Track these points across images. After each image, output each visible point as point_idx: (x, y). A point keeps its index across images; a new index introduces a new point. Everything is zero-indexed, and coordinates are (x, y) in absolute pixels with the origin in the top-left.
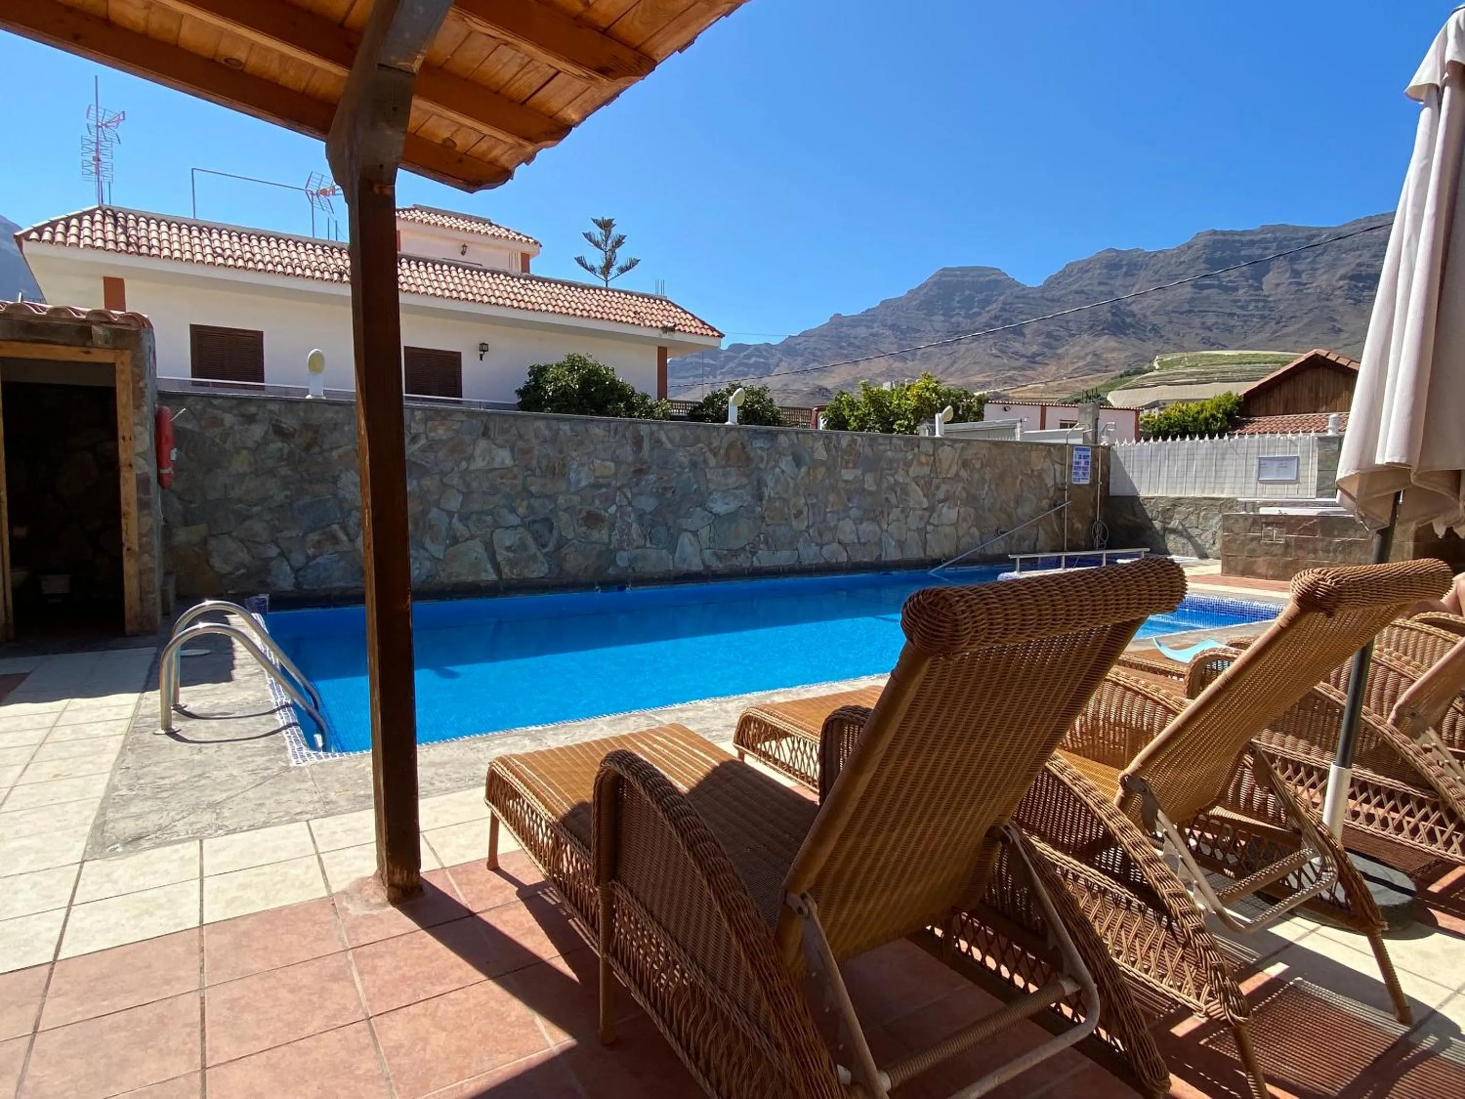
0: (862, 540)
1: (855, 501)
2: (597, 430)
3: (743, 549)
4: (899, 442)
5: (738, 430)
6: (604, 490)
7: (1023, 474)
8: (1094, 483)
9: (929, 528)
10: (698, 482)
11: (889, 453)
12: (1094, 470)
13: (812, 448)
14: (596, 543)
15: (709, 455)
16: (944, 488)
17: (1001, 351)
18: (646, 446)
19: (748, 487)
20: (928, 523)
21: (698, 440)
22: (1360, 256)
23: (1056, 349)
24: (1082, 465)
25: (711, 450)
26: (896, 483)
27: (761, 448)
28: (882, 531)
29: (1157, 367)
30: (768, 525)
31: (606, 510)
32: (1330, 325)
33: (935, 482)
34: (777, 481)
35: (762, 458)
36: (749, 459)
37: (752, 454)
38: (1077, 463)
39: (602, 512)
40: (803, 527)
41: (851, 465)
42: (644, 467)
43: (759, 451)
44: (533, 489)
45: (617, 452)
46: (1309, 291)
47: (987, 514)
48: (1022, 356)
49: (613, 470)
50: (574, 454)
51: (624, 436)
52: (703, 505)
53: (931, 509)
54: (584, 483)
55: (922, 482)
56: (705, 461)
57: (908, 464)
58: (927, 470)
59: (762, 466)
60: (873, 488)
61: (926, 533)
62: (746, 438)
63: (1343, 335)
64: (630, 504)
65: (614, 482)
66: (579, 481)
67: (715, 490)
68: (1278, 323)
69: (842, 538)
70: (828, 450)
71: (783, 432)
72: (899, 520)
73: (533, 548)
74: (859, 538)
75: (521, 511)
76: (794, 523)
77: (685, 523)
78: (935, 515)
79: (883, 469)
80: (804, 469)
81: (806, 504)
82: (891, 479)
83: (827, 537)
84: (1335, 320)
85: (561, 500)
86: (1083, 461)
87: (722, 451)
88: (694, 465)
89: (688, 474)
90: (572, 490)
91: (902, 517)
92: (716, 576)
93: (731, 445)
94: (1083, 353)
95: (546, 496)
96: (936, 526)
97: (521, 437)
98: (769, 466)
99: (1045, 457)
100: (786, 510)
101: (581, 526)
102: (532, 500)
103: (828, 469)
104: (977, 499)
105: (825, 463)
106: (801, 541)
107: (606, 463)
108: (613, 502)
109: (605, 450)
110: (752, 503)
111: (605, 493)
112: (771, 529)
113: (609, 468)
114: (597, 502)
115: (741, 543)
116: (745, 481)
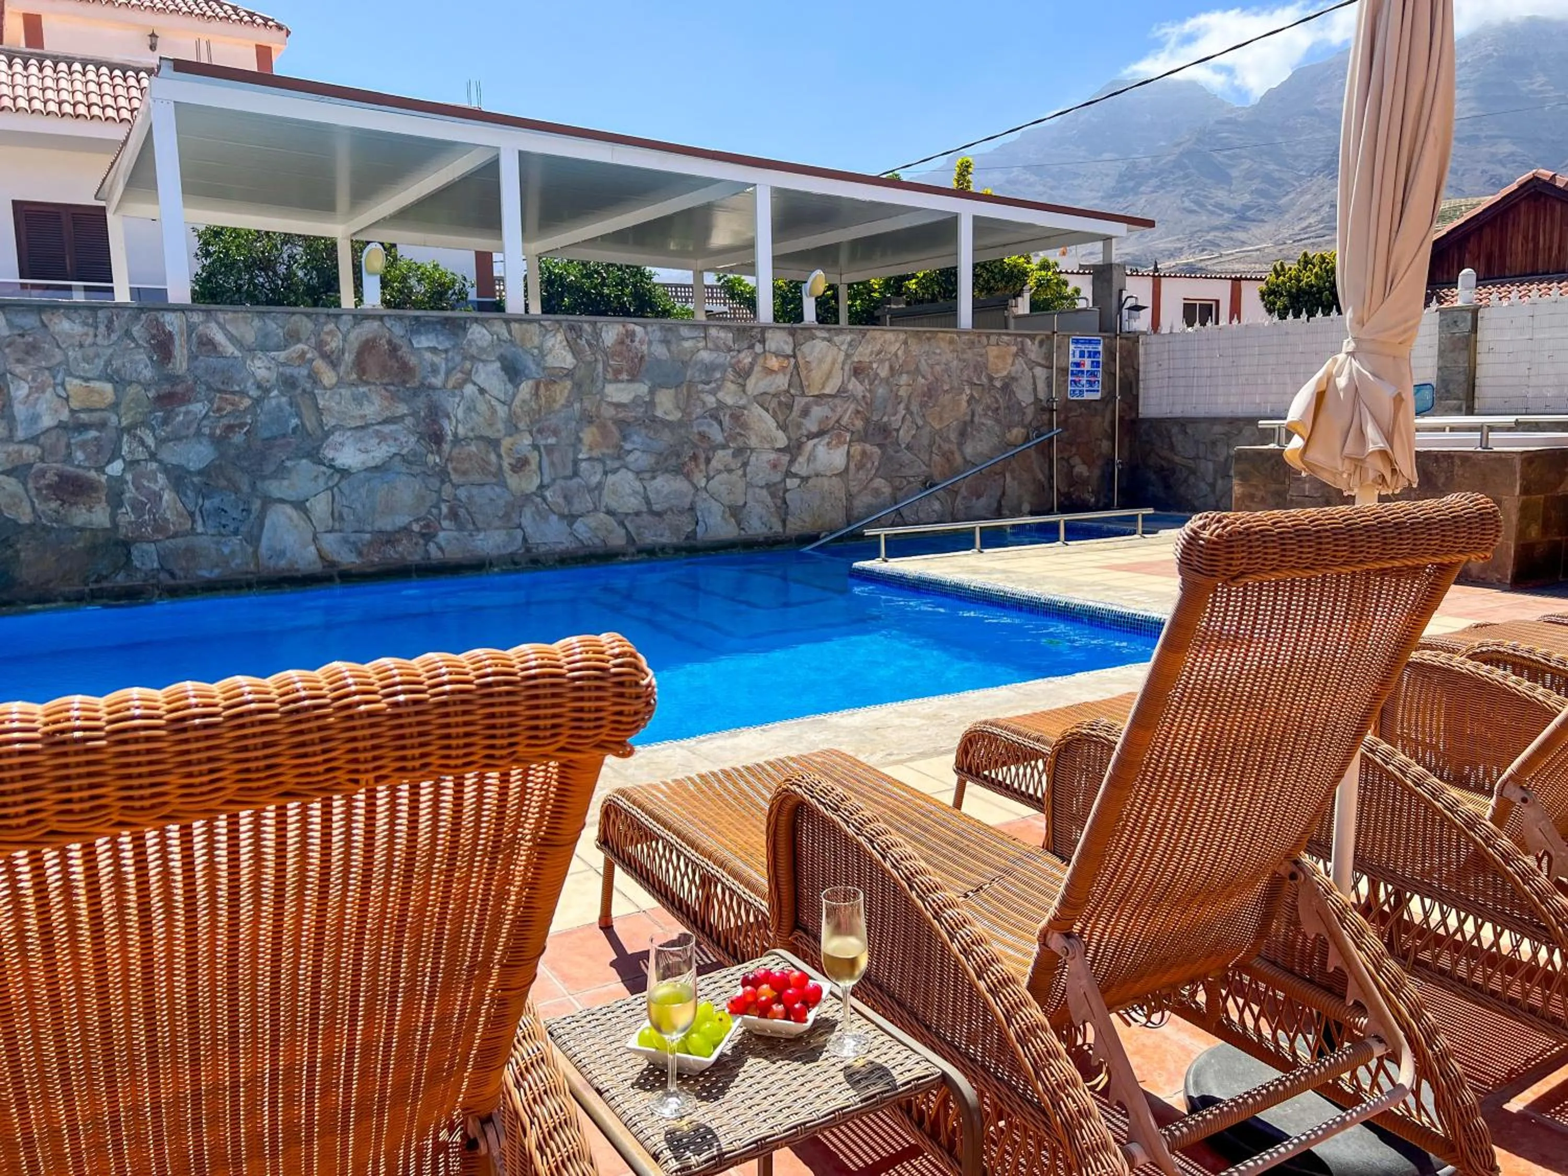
0: (656, 507)
1: (635, 438)
2: (66, 325)
3: (406, 529)
4: (722, 334)
5: (381, 318)
6: (93, 433)
7: (972, 384)
8: (1108, 399)
9: (791, 483)
10: (299, 415)
11: (704, 355)
12: (1111, 375)
13: (540, 348)
14: (81, 529)
15: (320, 364)
16: (818, 412)
18: (180, 351)
19: (409, 421)
20: (789, 474)
21: (293, 337)
24: (1087, 367)
25: (325, 356)
26: (721, 405)
27: (433, 350)
28: (697, 489)
30: (456, 486)
31: (101, 470)
33: (800, 402)
34: (471, 409)
35: (435, 370)
36: (406, 369)
37: (413, 361)
38: (1078, 365)
39: (93, 474)
40: (533, 487)
41: (624, 376)
42: (179, 389)
43: (428, 355)
45: (116, 363)
47: (906, 456)
49: (110, 396)
50: (19, 369)
51: (128, 334)
52: (314, 456)
53: (793, 450)
54: (47, 421)
55: (774, 404)
56: (314, 378)
57: (743, 374)
58: (781, 382)
59: (437, 381)
60: (675, 416)
61: (786, 491)
62: (399, 331)
64: (153, 456)
65: (114, 419)
66: (35, 419)
67: (335, 428)
69: (614, 505)
70: (575, 352)
71: (476, 320)
72: (730, 471)
74: (648, 502)
76: (513, 481)
77: (275, 488)
78: (801, 459)
79: (691, 384)
80: (526, 388)
81: (535, 447)
82: (711, 401)
83: (583, 503)
86: (1087, 362)
87: (348, 358)
88: (289, 383)
89: (277, 400)
90: (20, 434)
91: (736, 464)
92: (348, 577)
93: (367, 347)
96: (804, 479)
98: (450, 384)
99: (1016, 355)
100: (493, 457)
101: (46, 499)
103: (578, 386)
104: (885, 430)
105: (570, 374)
106: (528, 511)
107: (92, 384)
108: (115, 454)
109: (86, 360)
110: (420, 449)
111: (96, 439)
112: (462, 493)
113: (101, 393)
114: (79, 455)
115: (402, 520)
116: (401, 409)
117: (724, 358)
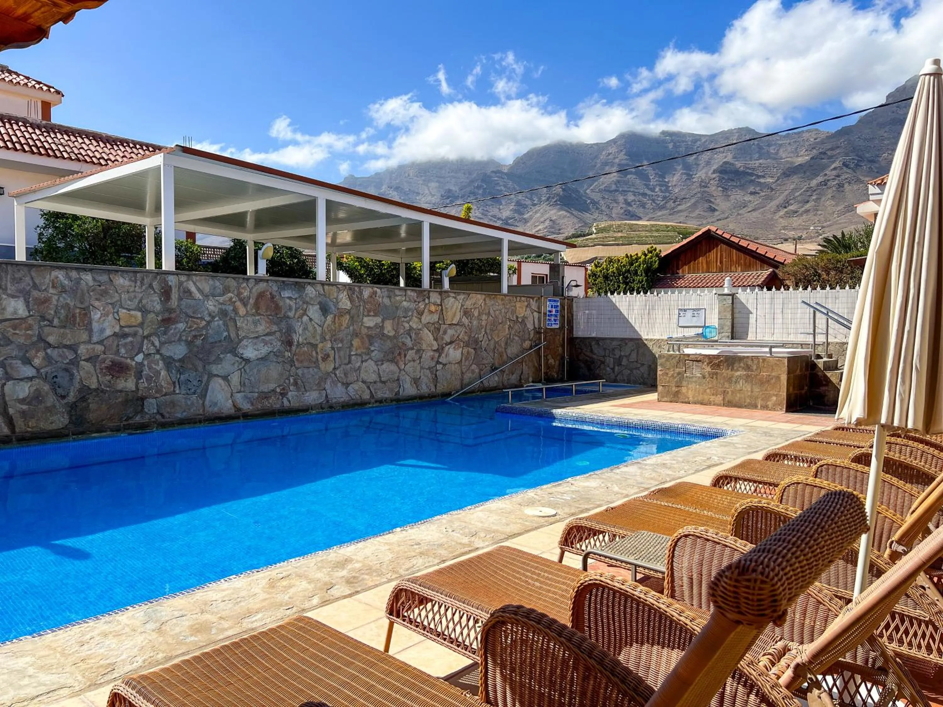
0: (383, 379)
1: (376, 344)
2: (121, 281)
3: (274, 391)
4: (412, 294)
5: (267, 281)
6: (130, 339)
7: (510, 320)
8: (562, 327)
9: (439, 367)
10: (228, 331)
11: (405, 304)
12: (563, 317)
13: (336, 299)
14: (121, 391)
15: (238, 304)
16: (450, 332)
17: (483, 214)
18: (174, 295)
19: (278, 334)
20: (438, 362)
21: (227, 290)
22: (726, 157)
23: (523, 214)
24: (554, 313)
25: (241, 300)
26: (411, 328)
27: (290, 298)
28: (400, 370)
29: (595, 231)
30: (297, 368)
31: (132, 359)
32: (706, 205)
33: (443, 327)
34: (305, 329)
35: (290, 309)
36: (278, 308)
37: (281, 304)
38: (550, 311)
39: (129, 361)
40: (331, 369)
41: (372, 314)
42: (173, 316)
43: (288, 301)
44: (51, 339)
45: (144, 302)
46: (694, 180)
47: (484, 354)
48: (499, 219)
49: (140, 319)
50: (97, 304)
51: (151, 286)
52: (234, 352)
53: (440, 350)
54: (108, 332)
55: (432, 328)
56: (235, 310)
57: (421, 313)
58: (435, 317)
59: (291, 314)
60: (392, 334)
61: (437, 371)
62: (275, 288)
63: (717, 213)
64: (158, 352)
65: (140, 331)
66: (102, 330)
67: (244, 338)
68: (674, 202)
69: (365, 378)
70: (351, 301)
71: (309, 283)
72: (414, 361)
73: (51, 399)
74: (380, 377)
75: (37, 362)
76: (322, 366)
77: (215, 369)
78: (443, 355)
79: (399, 318)
80: (330, 318)
81: (333, 348)
82: (407, 325)
83: (352, 377)
84: (711, 202)
85: (82, 350)
86: (554, 310)
87: (252, 301)
88: (223, 313)
89: (218, 322)
90: (95, 339)
91: (416, 357)
92: (246, 416)
93: (261, 295)
94: (542, 219)
95: (66, 346)
96: (445, 365)
97: (35, 286)
98: (296, 317)
99: (527, 306)
100: (314, 353)
101: (105, 375)
102: (49, 351)
103: (352, 318)
104: (476, 341)
105: (349, 312)
106: (328, 382)
107: (133, 312)
108: (140, 351)
109: (131, 300)
110: (282, 349)
111: (131, 342)
112: (300, 372)
113: (135, 317)
114: (123, 351)
115: (272, 386)
116: (275, 328)
117: (413, 306)
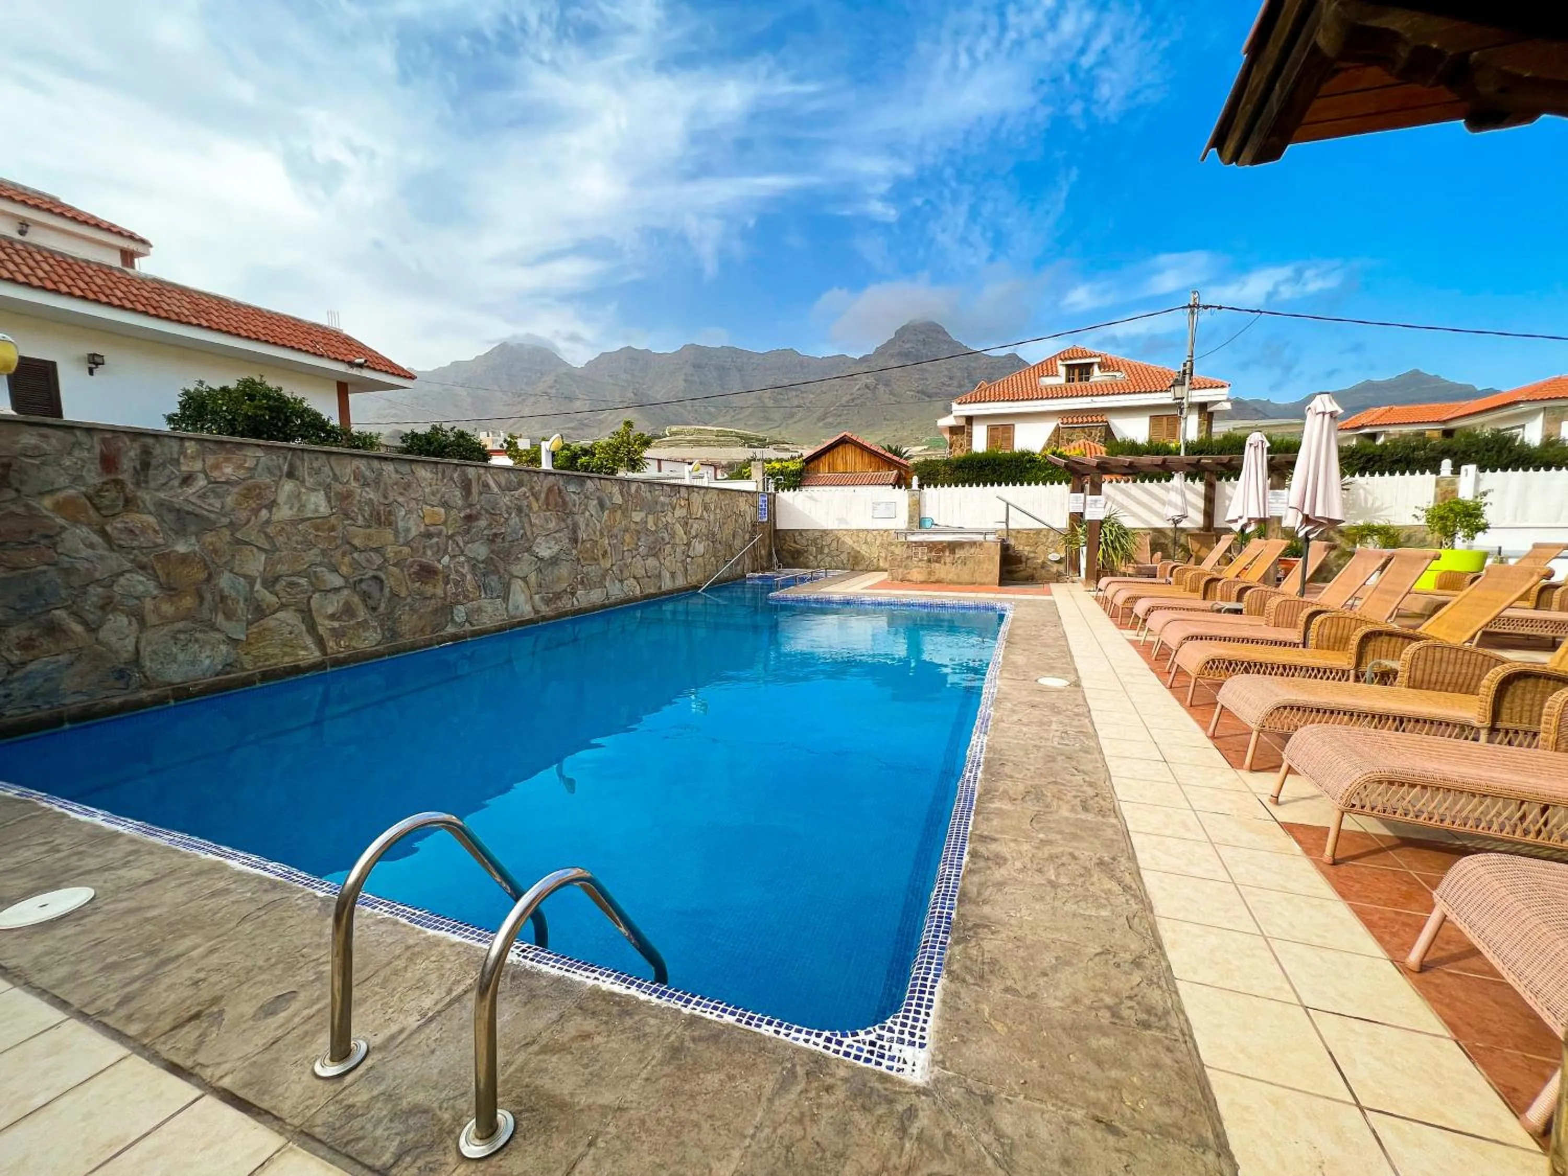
0: (649, 574)
1: (642, 539)
2: (424, 472)
3: (565, 590)
4: (666, 489)
5: (554, 474)
6: (435, 540)
7: (735, 514)
8: (769, 521)
9: (689, 560)
10: (523, 528)
11: (662, 498)
12: (769, 511)
13: (610, 493)
14: (429, 599)
15: (531, 499)
16: (695, 526)
18: (475, 490)
19: (566, 531)
20: (688, 556)
21: (520, 484)
24: (763, 507)
25: (533, 494)
26: (667, 523)
27: (574, 493)
28: (661, 564)
30: (583, 566)
31: (439, 561)
33: (690, 521)
34: (587, 525)
35: (575, 504)
36: (565, 503)
37: (567, 498)
38: (761, 506)
39: (436, 564)
40: (609, 566)
41: (638, 508)
42: (474, 512)
43: (572, 496)
44: (357, 542)
45: (447, 496)
47: (719, 547)
49: (443, 516)
50: (400, 499)
52: (529, 550)
53: (688, 544)
54: (414, 532)
55: (682, 522)
56: (529, 506)
57: (673, 508)
58: (684, 512)
59: (575, 510)
60: (653, 529)
61: (687, 564)
62: (561, 483)
64: (462, 553)
65: (445, 530)
66: (408, 530)
67: (538, 535)
69: (636, 574)
70: (622, 495)
71: (589, 477)
72: (670, 555)
73: (362, 614)
74: (646, 572)
75: (344, 570)
76: (602, 562)
77: (516, 569)
78: (691, 549)
80: (606, 512)
81: (610, 544)
82: (664, 520)
83: (626, 574)
85: (390, 551)
86: (763, 504)
87: (543, 496)
88: (519, 509)
89: (515, 520)
90: (401, 540)
91: (672, 551)
92: (544, 619)
93: (550, 490)
95: (372, 549)
96: (692, 558)
97: (336, 478)
98: (580, 511)
99: (746, 501)
100: (595, 550)
101: (413, 581)
102: (356, 555)
104: (714, 535)
105: (620, 506)
106: (608, 578)
107: (436, 509)
108: (446, 552)
109: (433, 494)
110: (570, 546)
111: (437, 543)
112: (585, 570)
113: (438, 514)
114: (429, 553)
115: (564, 585)
116: (563, 525)
117: (667, 500)
